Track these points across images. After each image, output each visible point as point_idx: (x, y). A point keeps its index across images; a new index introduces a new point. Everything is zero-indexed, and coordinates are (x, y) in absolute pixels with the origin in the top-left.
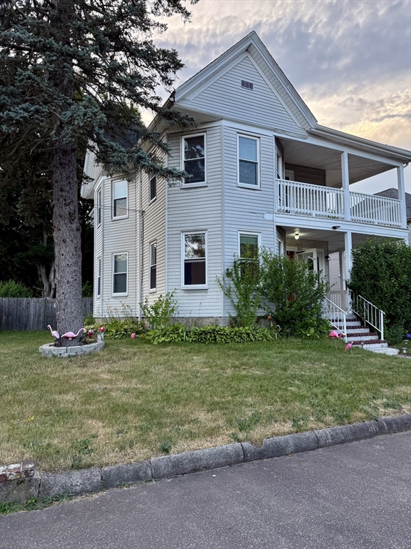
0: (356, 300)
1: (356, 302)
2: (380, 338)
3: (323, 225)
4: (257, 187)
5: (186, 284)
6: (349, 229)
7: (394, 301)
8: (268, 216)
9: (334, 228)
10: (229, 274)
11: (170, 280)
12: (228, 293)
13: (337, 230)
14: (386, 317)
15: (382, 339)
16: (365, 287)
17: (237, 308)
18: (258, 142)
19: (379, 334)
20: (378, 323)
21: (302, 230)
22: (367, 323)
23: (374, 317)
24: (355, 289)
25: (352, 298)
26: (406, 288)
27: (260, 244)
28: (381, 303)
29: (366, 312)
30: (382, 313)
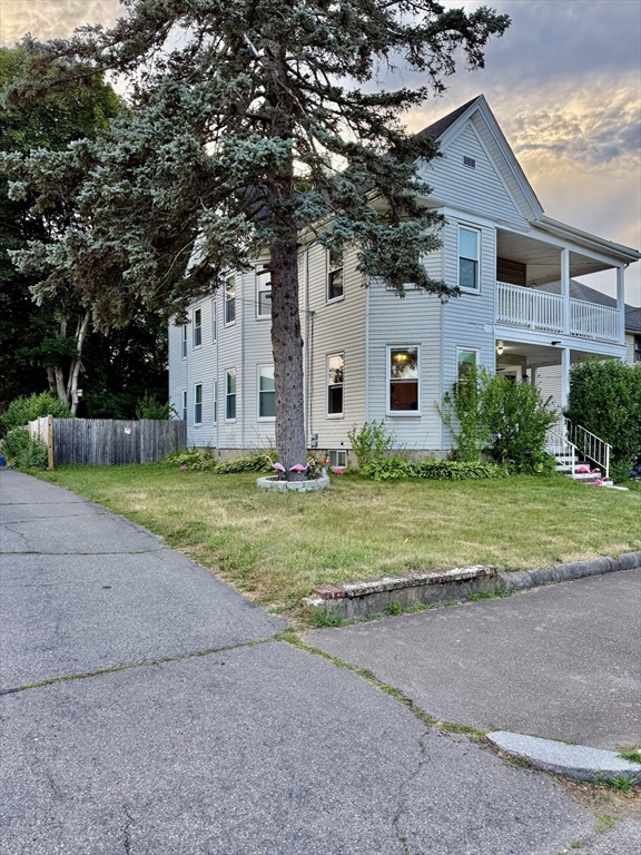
0: (574, 431)
1: (574, 435)
2: (604, 475)
3: (543, 339)
4: (476, 291)
5: (392, 409)
6: (568, 345)
7: (622, 433)
8: (488, 328)
9: (554, 343)
10: (447, 399)
11: (372, 405)
12: (446, 422)
13: (556, 346)
14: (614, 451)
15: (607, 476)
16: (589, 416)
17: (459, 440)
18: (479, 235)
19: (603, 472)
20: (602, 459)
21: (506, 343)
22: (587, 459)
23: (597, 452)
24: (575, 418)
25: (569, 428)
26: (636, 418)
27: (478, 362)
28: (607, 436)
29: (587, 446)
30: (608, 447)
